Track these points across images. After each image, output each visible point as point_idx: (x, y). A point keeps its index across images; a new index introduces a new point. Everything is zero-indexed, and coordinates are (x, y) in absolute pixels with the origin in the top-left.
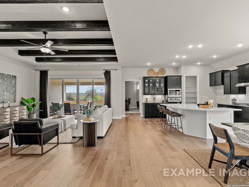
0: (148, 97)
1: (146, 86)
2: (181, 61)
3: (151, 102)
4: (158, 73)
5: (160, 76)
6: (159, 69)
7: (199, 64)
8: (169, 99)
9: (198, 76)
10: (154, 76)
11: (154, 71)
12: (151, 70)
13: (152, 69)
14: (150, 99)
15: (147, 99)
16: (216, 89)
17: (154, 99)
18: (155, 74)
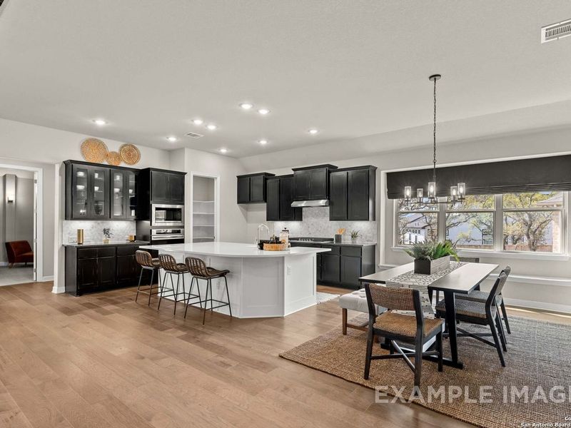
0: (86, 225)
1: (80, 191)
2: (194, 135)
3: (92, 243)
4: (118, 156)
5: (123, 165)
6: (121, 144)
7: (224, 151)
8: (154, 232)
9: (219, 178)
10: (106, 163)
11: (104, 147)
12: (92, 143)
13: (98, 141)
14: (90, 232)
15: (80, 232)
16: (247, 209)
17: (106, 232)
18: (107, 156)
